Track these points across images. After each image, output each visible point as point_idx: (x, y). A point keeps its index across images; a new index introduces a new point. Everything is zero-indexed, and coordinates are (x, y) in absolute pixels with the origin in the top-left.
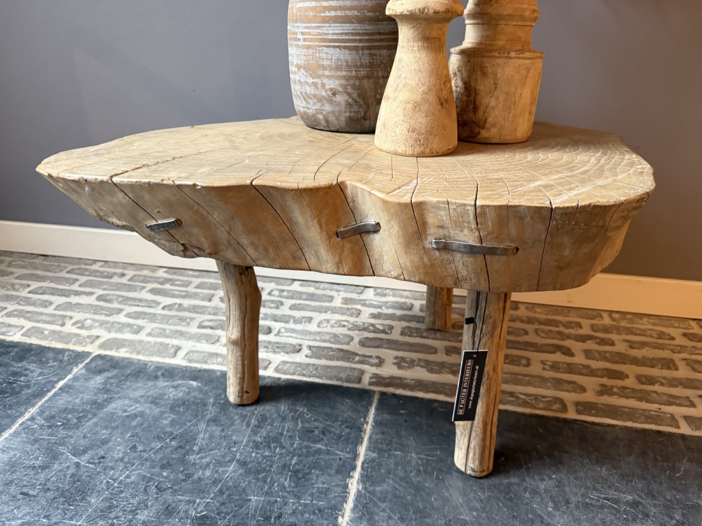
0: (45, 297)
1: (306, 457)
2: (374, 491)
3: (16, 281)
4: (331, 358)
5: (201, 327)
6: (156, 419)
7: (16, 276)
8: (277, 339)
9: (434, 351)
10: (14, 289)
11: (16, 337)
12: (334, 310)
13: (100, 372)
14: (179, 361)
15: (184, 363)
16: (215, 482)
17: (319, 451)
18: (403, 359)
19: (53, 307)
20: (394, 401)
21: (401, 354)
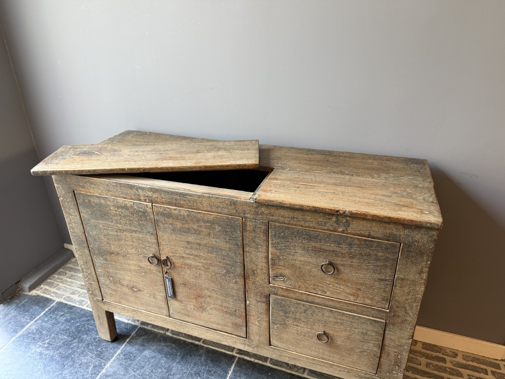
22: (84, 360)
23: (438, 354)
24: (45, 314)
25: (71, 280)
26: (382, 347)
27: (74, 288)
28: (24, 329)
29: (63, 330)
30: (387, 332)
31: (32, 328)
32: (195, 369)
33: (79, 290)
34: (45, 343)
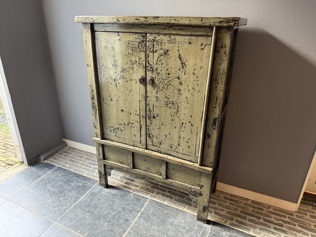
0: (90, 165)
1: (133, 208)
2: (141, 216)
3: (84, 160)
4: (143, 190)
5: (120, 178)
6: (109, 197)
7: (84, 158)
8: (134, 183)
10: (84, 162)
11: (85, 175)
14: (115, 185)
16: (117, 210)
17: (135, 208)
18: (158, 192)
19: (92, 168)
20: (152, 201)
21: (158, 191)
22: (70, 194)
23: (259, 206)
24: (51, 172)
25: (65, 157)
27: (67, 161)
28: (41, 178)
29: (60, 180)
31: (44, 178)
32: (127, 203)
33: (69, 162)
34: (51, 185)
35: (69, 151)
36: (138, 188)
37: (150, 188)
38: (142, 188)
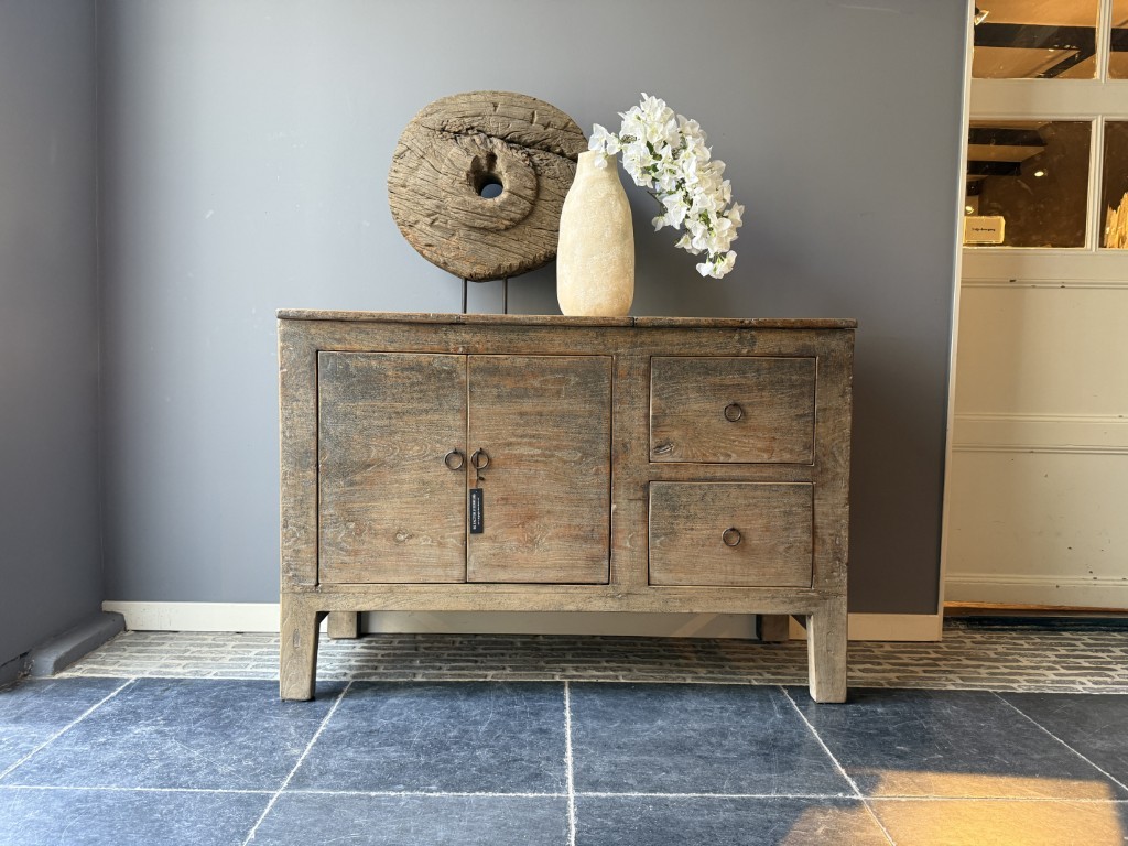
3: (235, 649)
4: (527, 670)
7: (230, 646)
8: (483, 665)
9: (599, 662)
12: (517, 648)
13: (366, 688)
14: (419, 679)
15: (424, 680)
16: (485, 720)
17: (541, 705)
20: (579, 684)
22: (268, 725)
24: (120, 693)
25: (146, 655)
26: (814, 531)
27: (163, 661)
28: (86, 714)
29: (184, 704)
30: (816, 502)
31: (104, 710)
32: (502, 701)
33: (178, 662)
34: (156, 721)
35: (147, 641)
36: (508, 671)
37: (542, 664)
38: (515, 669)
